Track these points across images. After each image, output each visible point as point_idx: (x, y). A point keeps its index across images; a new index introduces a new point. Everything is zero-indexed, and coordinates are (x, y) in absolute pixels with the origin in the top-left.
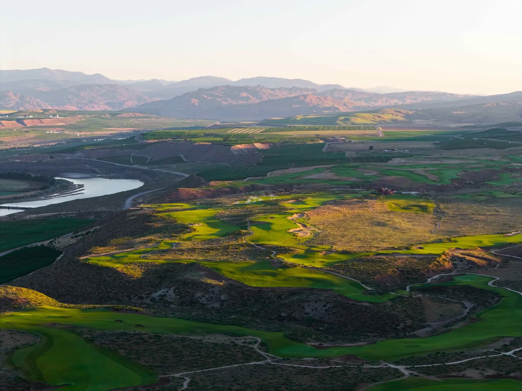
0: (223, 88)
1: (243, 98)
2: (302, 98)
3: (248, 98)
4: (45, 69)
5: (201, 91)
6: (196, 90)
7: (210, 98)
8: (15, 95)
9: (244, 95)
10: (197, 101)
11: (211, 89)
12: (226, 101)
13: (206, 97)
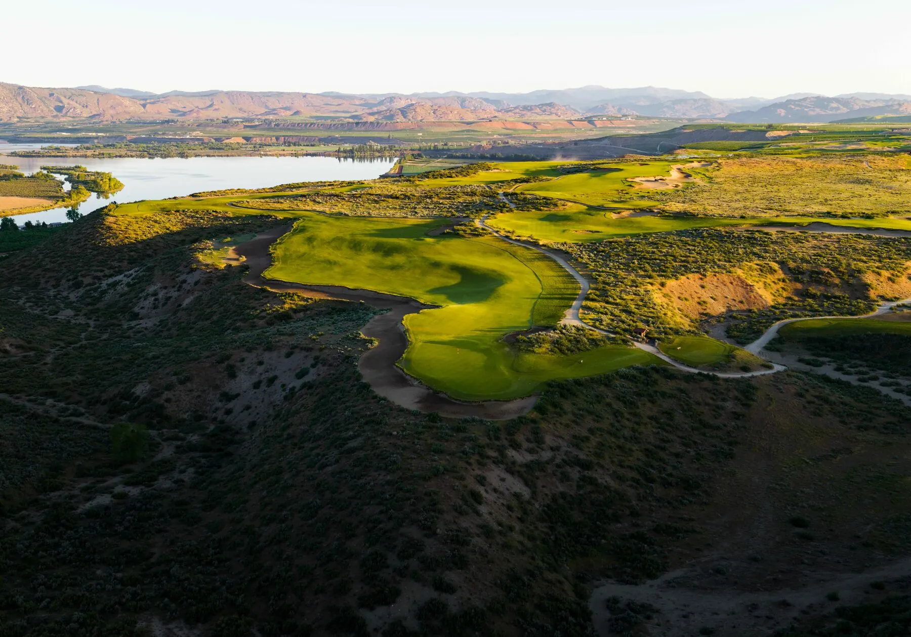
0: (812, 99)
1: (832, 109)
2: (896, 107)
3: (837, 109)
4: (650, 87)
5: (789, 102)
6: (784, 101)
7: (797, 108)
8: (613, 107)
9: (835, 105)
10: (783, 111)
11: (800, 100)
12: (814, 111)
13: (793, 107)
